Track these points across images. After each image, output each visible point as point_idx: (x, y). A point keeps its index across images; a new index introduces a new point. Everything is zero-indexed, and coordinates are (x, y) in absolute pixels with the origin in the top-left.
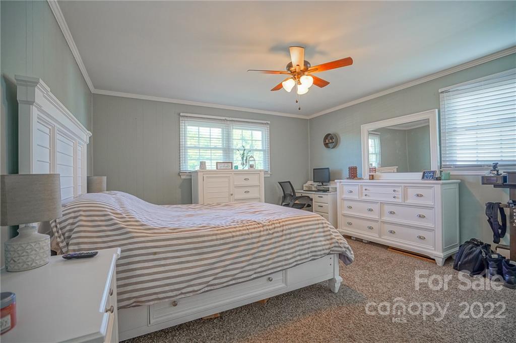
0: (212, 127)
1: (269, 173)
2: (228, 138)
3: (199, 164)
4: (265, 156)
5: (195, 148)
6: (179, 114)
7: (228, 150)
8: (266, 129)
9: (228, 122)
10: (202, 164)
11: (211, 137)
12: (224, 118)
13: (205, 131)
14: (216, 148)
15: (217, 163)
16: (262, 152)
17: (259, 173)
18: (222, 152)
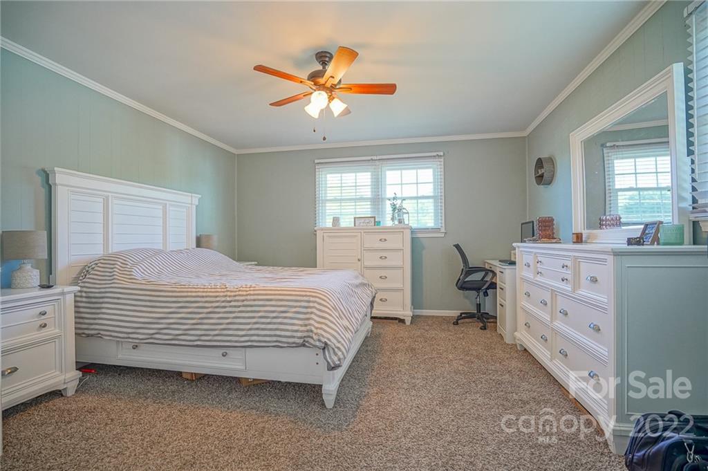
0: (358, 172)
1: (443, 230)
2: (378, 184)
3: (332, 221)
4: (436, 206)
5: (335, 200)
6: (314, 161)
7: (377, 200)
8: (438, 164)
9: (377, 163)
10: (336, 220)
11: (358, 184)
12: (369, 158)
13: (349, 178)
14: (362, 199)
15: (355, 218)
16: (431, 200)
17: (403, 232)
18: (369, 203)
